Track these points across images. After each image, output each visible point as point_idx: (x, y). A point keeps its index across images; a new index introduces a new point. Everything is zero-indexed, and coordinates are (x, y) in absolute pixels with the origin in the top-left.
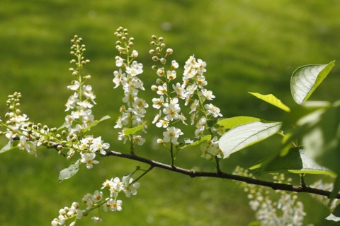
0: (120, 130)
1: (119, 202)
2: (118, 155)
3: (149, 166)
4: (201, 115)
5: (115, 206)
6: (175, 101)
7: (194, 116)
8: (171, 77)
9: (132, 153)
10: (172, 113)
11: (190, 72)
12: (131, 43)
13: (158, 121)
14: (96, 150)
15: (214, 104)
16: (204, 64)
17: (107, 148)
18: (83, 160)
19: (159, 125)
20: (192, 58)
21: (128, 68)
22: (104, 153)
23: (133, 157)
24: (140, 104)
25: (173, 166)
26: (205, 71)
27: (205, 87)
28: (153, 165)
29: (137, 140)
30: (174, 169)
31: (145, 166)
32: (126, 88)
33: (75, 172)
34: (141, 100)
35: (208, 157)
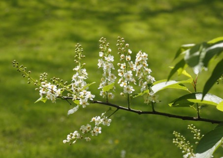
0: (101, 89)
1: (100, 128)
2: (100, 103)
3: (116, 109)
4: (144, 81)
5: (98, 130)
6: (130, 72)
7: (140, 81)
8: (128, 59)
9: (107, 102)
10: (128, 77)
11: (139, 58)
12: (107, 45)
13: (121, 83)
14: (88, 98)
15: (151, 76)
16: (147, 55)
17: (94, 97)
18: (81, 103)
19: (121, 85)
20: (140, 52)
21: (106, 57)
22: (92, 100)
23: (108, 104)
24: (112, 77)
25: (129, 108)
26: (147, 59)
27: (147, 67)
28: (119, 108)
29: (110, 95)
30: (129, 110)
31: (114, 109)
32: (105, 67)
33: (76, 110)
34: (113, 75)
35: (148, 102)
